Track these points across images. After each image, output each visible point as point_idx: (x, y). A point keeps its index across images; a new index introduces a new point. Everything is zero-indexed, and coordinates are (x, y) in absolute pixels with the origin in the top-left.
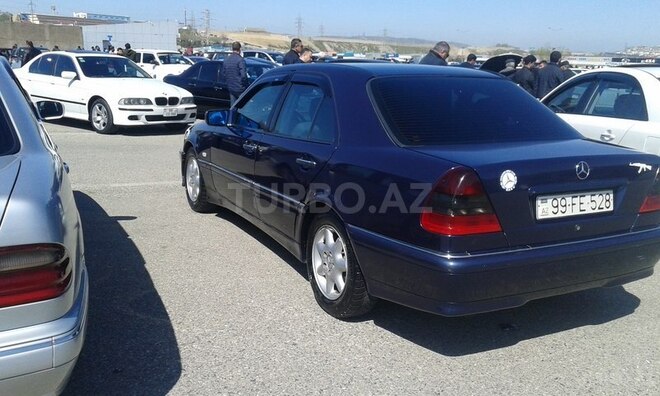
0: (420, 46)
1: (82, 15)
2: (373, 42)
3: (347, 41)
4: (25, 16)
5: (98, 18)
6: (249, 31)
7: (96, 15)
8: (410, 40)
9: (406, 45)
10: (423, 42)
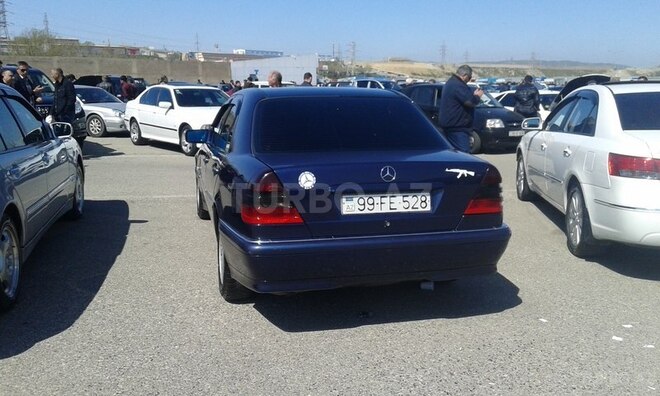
0: (572, 68)
1: (241, 51)
2: (519, 66)
3: (493, 66)
4: (192, 55)
5: (255, 54)
6: (393, 60)
7: (253, 52)
8: (563, 63)
9: (557, 68)
10: (576, 64)
